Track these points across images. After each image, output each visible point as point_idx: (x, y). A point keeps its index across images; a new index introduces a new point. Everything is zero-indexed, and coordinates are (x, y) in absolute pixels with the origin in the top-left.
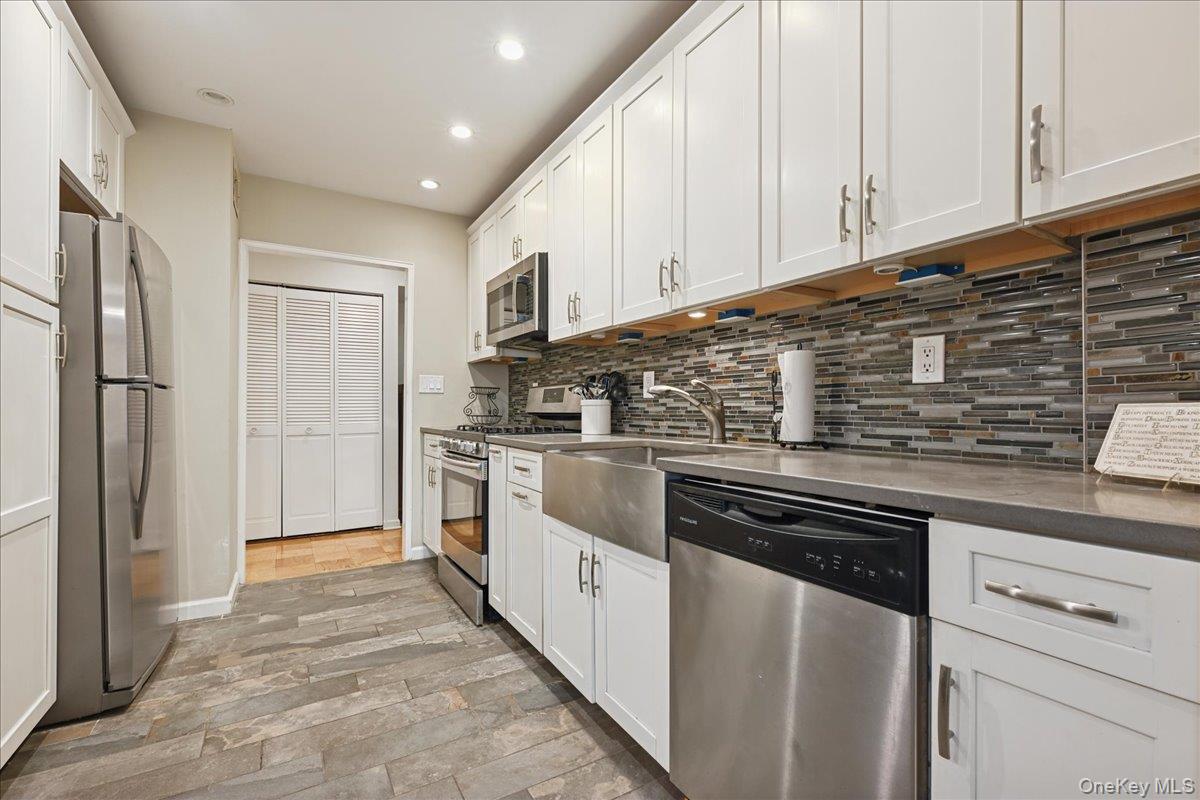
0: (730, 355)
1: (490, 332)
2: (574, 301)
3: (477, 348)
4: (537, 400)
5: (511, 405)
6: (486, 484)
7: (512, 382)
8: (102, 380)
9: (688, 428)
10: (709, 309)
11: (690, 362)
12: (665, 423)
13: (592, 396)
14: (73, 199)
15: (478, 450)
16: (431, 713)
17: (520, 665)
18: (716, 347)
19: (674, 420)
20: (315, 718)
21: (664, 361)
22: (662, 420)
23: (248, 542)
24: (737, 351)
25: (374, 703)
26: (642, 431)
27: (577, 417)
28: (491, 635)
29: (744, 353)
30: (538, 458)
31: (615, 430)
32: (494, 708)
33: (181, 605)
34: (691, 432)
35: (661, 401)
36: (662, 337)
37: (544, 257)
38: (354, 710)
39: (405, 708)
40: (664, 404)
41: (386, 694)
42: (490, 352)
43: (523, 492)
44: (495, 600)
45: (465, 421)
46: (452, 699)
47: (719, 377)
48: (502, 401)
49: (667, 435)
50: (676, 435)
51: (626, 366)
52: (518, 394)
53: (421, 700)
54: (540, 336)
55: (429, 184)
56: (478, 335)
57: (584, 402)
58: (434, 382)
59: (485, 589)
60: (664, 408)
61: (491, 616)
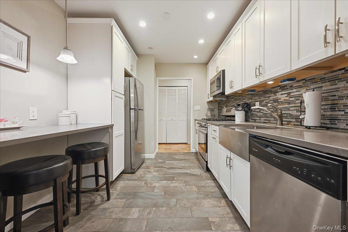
0: (286, 95)
1: (211, 93)
2: (231, 82)
3: (208, 98)
4: (224, 112)
5: (218, 113)
6: (207, 134)
7: (219, 107)
8: (131, 109)
9: (270, 120)
10: (274, 80)
11: (271, 98)
12: (263, 119)
13: (238, 110)
14: (127, 75)
15: (205, 125)
16: (189, 190)
17: (214, 185)
18: (281, 93)
19: (266, 118)
20: (165, 184)
21: (262, 99)
22: (262, 118)
23: (159, 143)
24: (289, 94)
25: (177, 184)
26: (255, 121)
27: (234, 116)
28: (208, 175)
29: (291, 94)
30: (218, 127)
31: (246, 120)
32: (205, 194)
33: (146, 155)
34: (272, 122)
35: (261, 111)
36: (262, 91)
37: (224, 71)
38: (173, 185)
39: (183, 188)
40: (262, 113)
41: (180, 183)
42: (211, 99)
43: (215, 137)
44: (209, 166)
45: (205, 118)
46: (195, 188)
47: (282, 103)
48: (216, 112)
49: (263, 122)
50: (266, 123)
51: (250, 101)
52: (220, 110)
53: (187, 187)
54: (223, 93)
55: (196, 57)
56: (208, 94)
57: (236, 112)
58: (198, 107)
59: (207, 162)
60: (262, 114)
61: (208, 170)
